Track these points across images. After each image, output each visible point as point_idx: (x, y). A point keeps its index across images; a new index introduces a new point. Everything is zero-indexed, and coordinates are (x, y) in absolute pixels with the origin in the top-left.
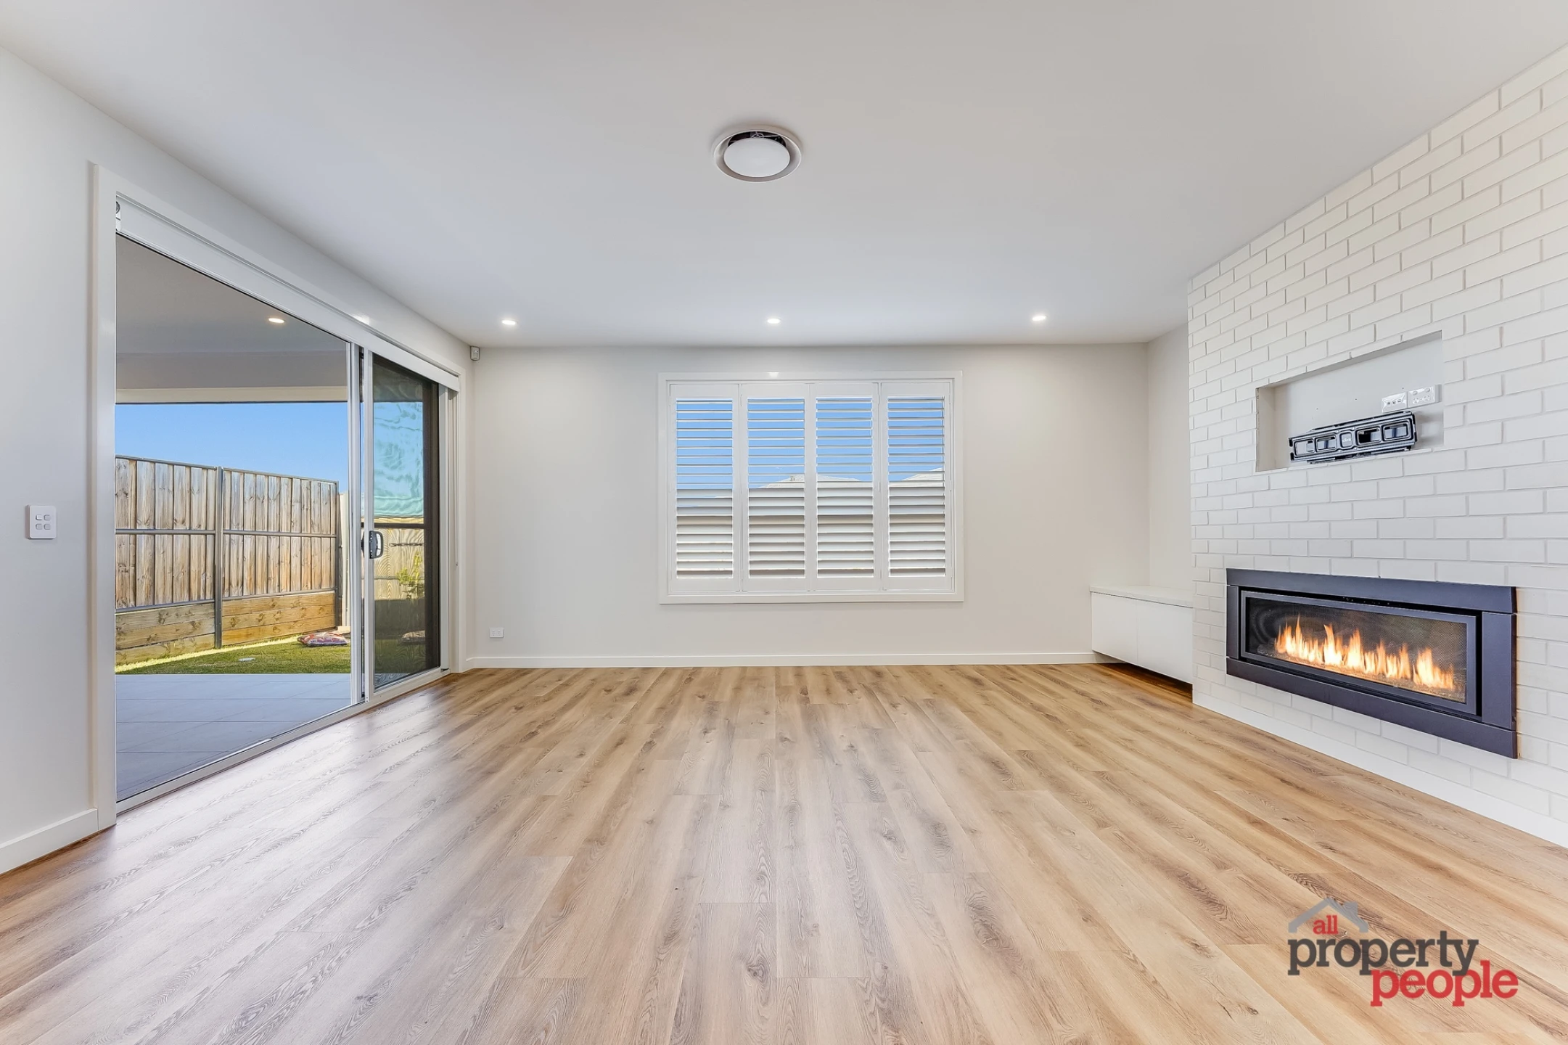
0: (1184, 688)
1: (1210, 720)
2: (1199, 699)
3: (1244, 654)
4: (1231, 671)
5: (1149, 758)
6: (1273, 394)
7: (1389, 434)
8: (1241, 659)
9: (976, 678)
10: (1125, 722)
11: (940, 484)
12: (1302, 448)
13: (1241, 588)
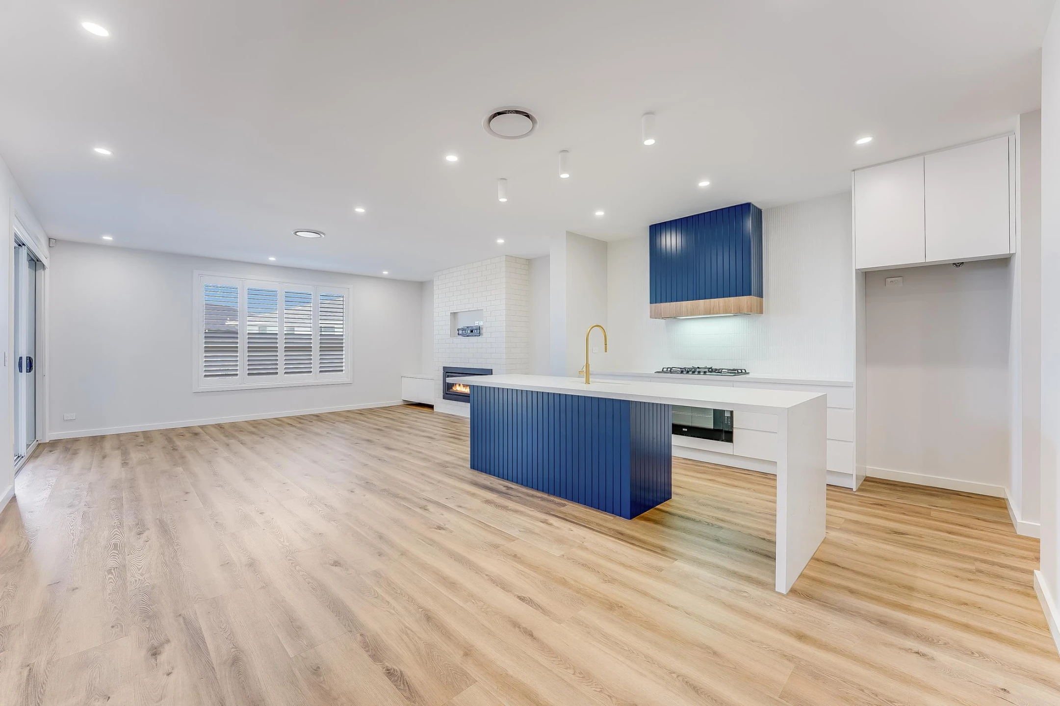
0: (431, 407)
1: (439, 414)
2: (435, 409)
3: (447, 392)
4: (444, 398)
5: (421, 423)
6: (454, 314)
7: (476, 331)
8: (446, 394)
9: (361, 412)
10: (413, 417)
11: (342, 333)
12: (460, 332)
13: (446, 372)
